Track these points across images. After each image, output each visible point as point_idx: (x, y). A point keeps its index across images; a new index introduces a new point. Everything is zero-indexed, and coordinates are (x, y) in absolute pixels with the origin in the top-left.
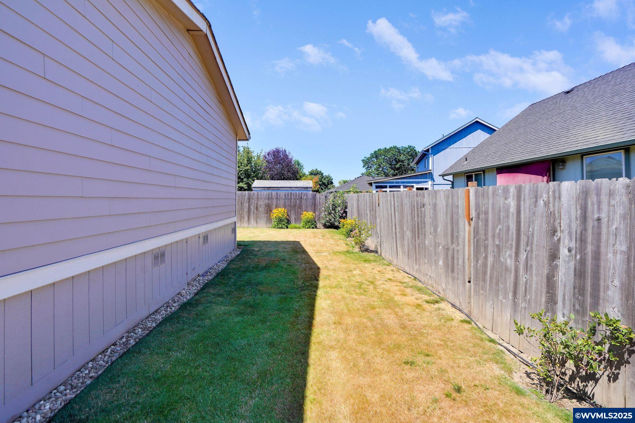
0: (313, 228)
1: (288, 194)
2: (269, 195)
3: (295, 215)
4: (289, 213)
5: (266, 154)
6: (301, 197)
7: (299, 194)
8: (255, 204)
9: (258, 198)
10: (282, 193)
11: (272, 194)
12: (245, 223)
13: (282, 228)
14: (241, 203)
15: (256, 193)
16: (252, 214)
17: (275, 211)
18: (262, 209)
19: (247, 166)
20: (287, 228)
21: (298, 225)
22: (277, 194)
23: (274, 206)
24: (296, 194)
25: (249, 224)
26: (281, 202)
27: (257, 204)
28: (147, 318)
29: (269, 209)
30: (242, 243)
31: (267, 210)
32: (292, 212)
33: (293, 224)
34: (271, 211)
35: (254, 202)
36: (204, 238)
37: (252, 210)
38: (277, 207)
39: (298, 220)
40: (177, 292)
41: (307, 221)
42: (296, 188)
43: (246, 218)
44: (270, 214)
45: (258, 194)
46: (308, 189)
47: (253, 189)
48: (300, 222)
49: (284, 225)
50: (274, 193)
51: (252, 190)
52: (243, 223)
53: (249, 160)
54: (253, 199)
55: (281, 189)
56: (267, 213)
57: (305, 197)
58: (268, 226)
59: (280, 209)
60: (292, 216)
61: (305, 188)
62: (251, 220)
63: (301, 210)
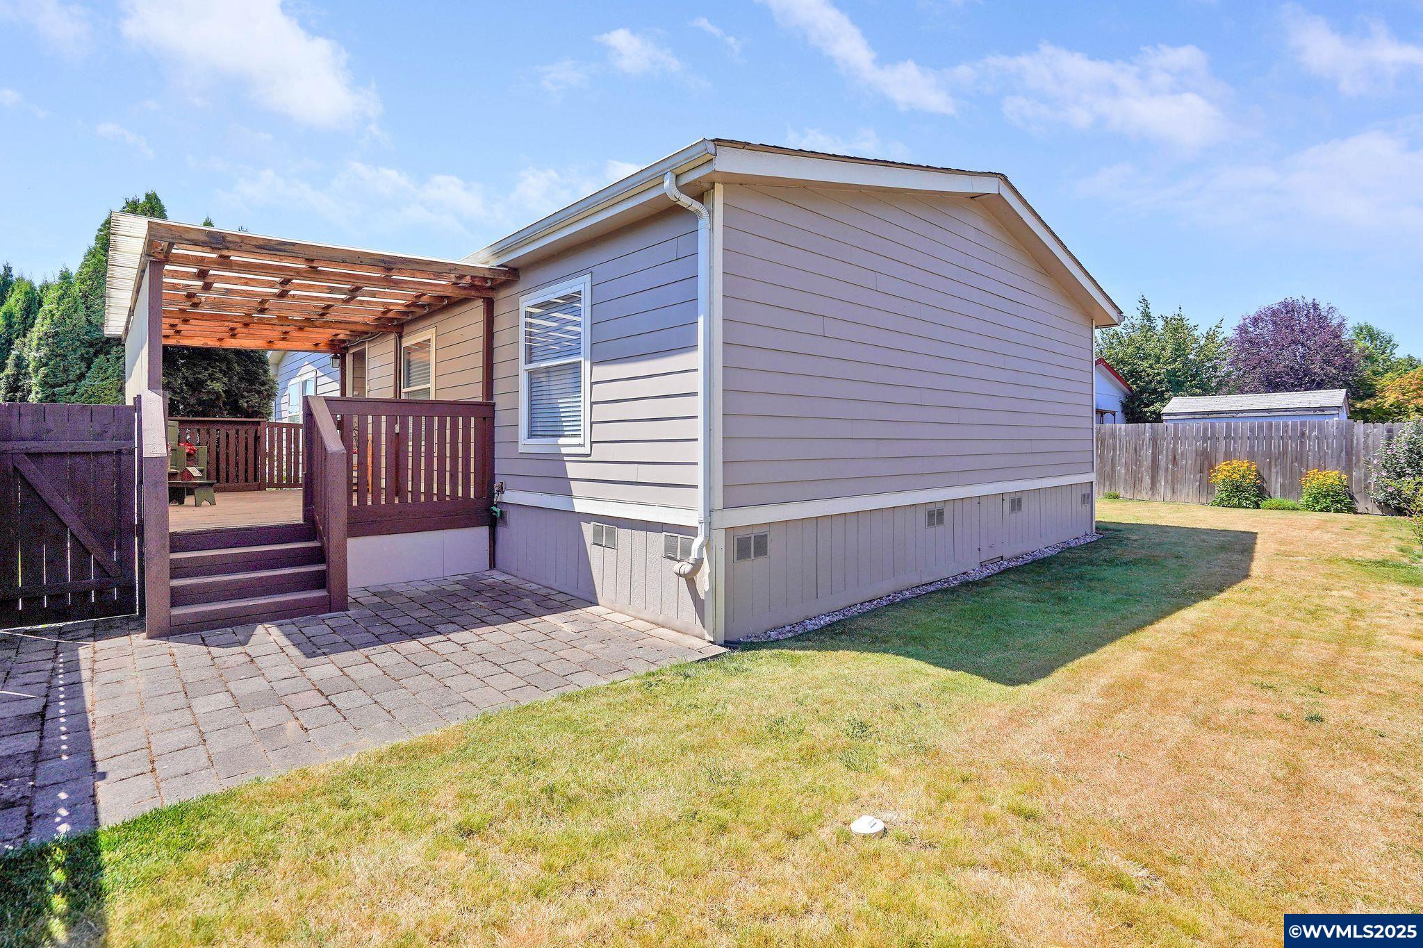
0: (1337, 511)
1: (1261, 427)
2: (1205, 430)
3: (1284, 476)
4: (1265, 474)
5: (1248, 321)
6: (1303, 434)
7: (1295, 425)
8: (1170, 450)
9: (1176, 438)
10: (1244, 426)
11: (1213, 426)
12: (1144, 492)
13: (1240, 506)
14: (1136, 449)
15: (1171, 425)
16: (1162, 473)
17: (1221, 466)
18: (1188, 462)
19: (1175, 361)
20: (1258, 507)
21: (1290, 502)
22: (1228, 426)
23: (1221, 456)
24: (1287, 426)
25: (1153, 494)
26: (1242, 446)
27: (1175, 451)
28: (918, 587)
29: (1206, 463)
30: (1111, 527)
31: (1202, 465)
32: (1274, 470)
33: (1277, 499)
34: (1211, 466)
35: (1166, 446)
36: (1013, 501)
37: (1163, 463)
38: (1228, 456)
39: (1291, 489)
40: (962, 571)
41: (1319, 493)
42: (1287, 410)
43: (1147, 480)
44: (1209, 474)
45: (1176, 429)
46: (1326, 412)
47: (1164, 418)
48: (1300, 495)
49: (1247, 499)
50: (1220, 425)
51: (1161, 421)
52: (1140, 491)
53: (1180, 349)
54: (1163, 439)
55: (1240, 415)
56: (1201, 471)
57: (1315, 433)
58: (1203, 500)
59: (1235, 463)
60: (1273, 479)
61: (1315, 409)
62: (1158, 485)
63: (1301, 464)
